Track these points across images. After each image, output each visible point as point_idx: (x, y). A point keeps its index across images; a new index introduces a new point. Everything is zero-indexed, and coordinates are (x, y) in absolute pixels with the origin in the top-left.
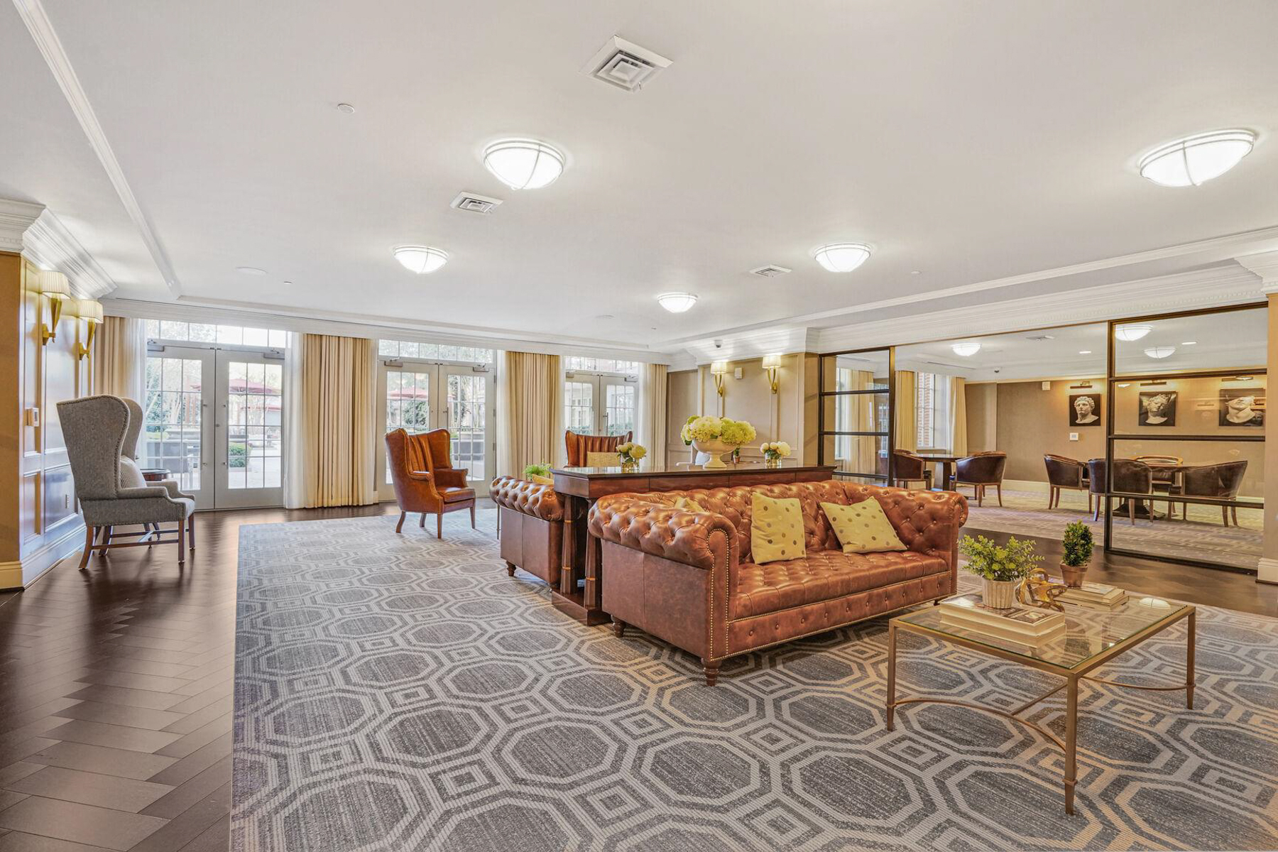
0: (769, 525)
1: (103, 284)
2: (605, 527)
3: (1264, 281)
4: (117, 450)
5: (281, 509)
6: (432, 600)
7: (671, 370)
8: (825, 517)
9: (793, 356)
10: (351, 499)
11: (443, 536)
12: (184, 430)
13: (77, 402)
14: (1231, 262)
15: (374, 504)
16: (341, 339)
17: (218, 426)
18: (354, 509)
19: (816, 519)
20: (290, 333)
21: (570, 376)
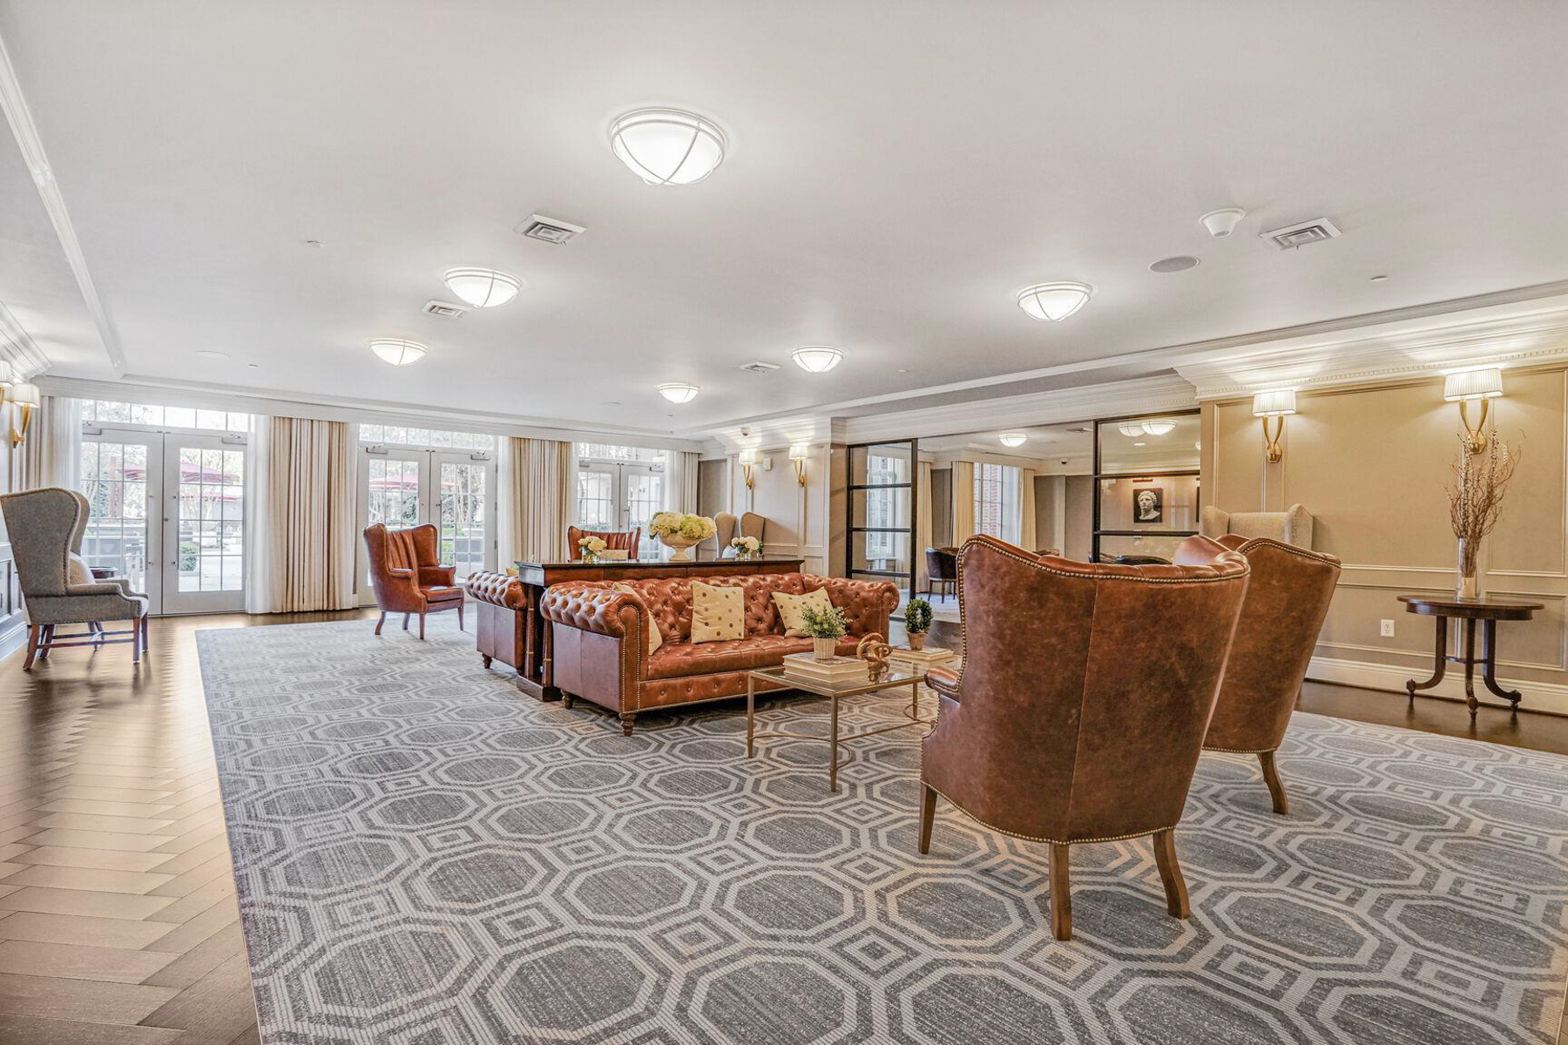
0: (706, 610)
1: (37, 364)
2: (551, 609)
3: (1198, 389)
4: (66, 545)
5: (243, 613)
6: (401, 687)
7: (702, 459)
8: (774, 606)
9: (820, 446)
10: (325, 602)
11: (425, 637)
12: (125, 526)
13: (22, 495)
14: (1171, 371)
15: (354, 609)
16: (315, 423)
17: (167, 520)
18: (330, 613)
19: (766, 608)
20: (253, 416)
21: (584, 465)
